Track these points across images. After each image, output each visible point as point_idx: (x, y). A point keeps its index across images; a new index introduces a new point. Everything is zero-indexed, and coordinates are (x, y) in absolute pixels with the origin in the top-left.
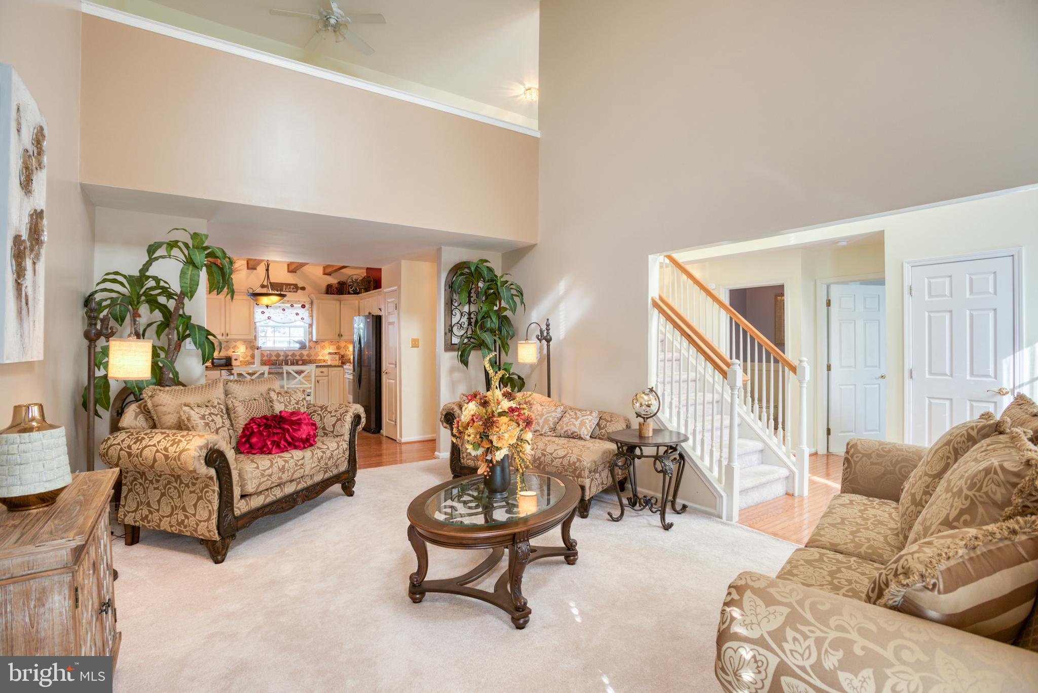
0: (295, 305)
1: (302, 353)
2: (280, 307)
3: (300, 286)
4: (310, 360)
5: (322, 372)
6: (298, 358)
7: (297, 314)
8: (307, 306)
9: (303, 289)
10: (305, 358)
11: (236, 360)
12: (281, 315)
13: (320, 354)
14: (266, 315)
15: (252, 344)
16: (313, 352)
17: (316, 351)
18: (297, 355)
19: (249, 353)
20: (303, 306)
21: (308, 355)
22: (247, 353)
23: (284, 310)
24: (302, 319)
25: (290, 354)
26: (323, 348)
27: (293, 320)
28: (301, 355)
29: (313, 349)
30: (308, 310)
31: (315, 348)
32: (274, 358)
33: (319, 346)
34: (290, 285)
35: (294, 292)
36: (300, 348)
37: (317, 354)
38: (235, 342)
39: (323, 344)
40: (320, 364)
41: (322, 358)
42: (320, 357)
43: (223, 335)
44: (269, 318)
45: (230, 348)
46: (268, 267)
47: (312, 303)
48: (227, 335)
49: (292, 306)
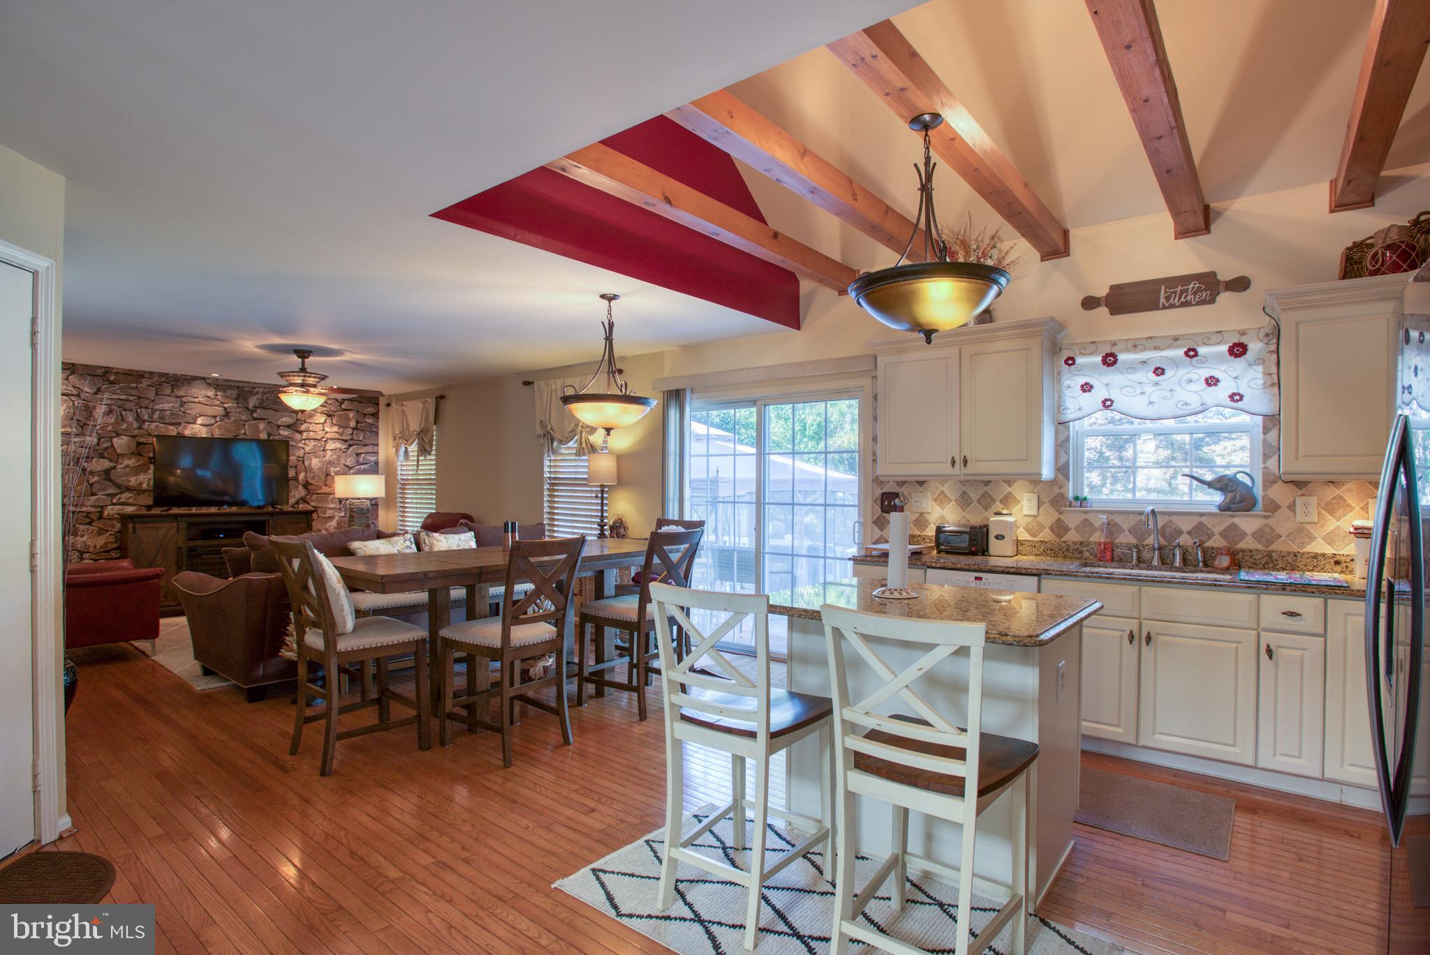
0: (1202, 350)
1: (1233, 527)
2: (1144, 362)
3: (1225, 275)
4: (1269, 555)
5: (1292, 614)
6: (1216, 542)
7: (1212, 382)
8: (1255, 347)
9: (1240, 284)
10: (1248, 543)
11: (1000, 537)
12: (1149, 389)
13: (1320, 533)
14: (1099, 394)
15: (1057, 491)
16: (1282, 524)
17: (1299, 518)
18: (1217, 530)
19: (1048, 517)
20: (1238, 350)
21: (1258, 535)
22: (1041, 519)
23: (1159, 371)
24: (1236, 397)
25: (1186, 525)
26: (1333, 507)
27: (1196, 405)
28: (1232, 533)
29: (1284, 512)
30: (1260, 360)
31: (1292, 507)
32: (1125, 538)
33: (1313, 500)
34: (1185, 280)
35: (1203, 302)
36: (1224, 508)
37: (1302, 533)
38: (1009, 483)
39: (1332, 492)
40: (1297, 577)
41: (1329, 550)
42: (1319, 546)
43: (953, 462)
44: (1107, 404)
45: (993, 500)
46: (929, 177)
47: (1276, 333)
48: (965, 462)
49: (1191, 353)
